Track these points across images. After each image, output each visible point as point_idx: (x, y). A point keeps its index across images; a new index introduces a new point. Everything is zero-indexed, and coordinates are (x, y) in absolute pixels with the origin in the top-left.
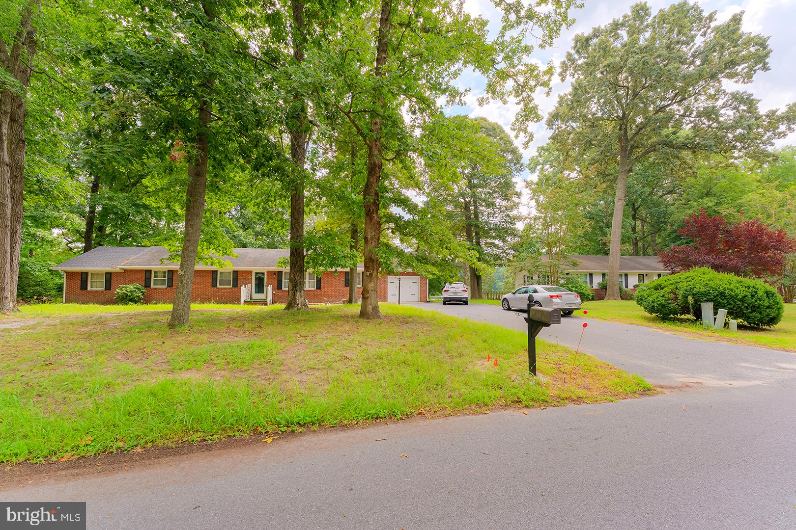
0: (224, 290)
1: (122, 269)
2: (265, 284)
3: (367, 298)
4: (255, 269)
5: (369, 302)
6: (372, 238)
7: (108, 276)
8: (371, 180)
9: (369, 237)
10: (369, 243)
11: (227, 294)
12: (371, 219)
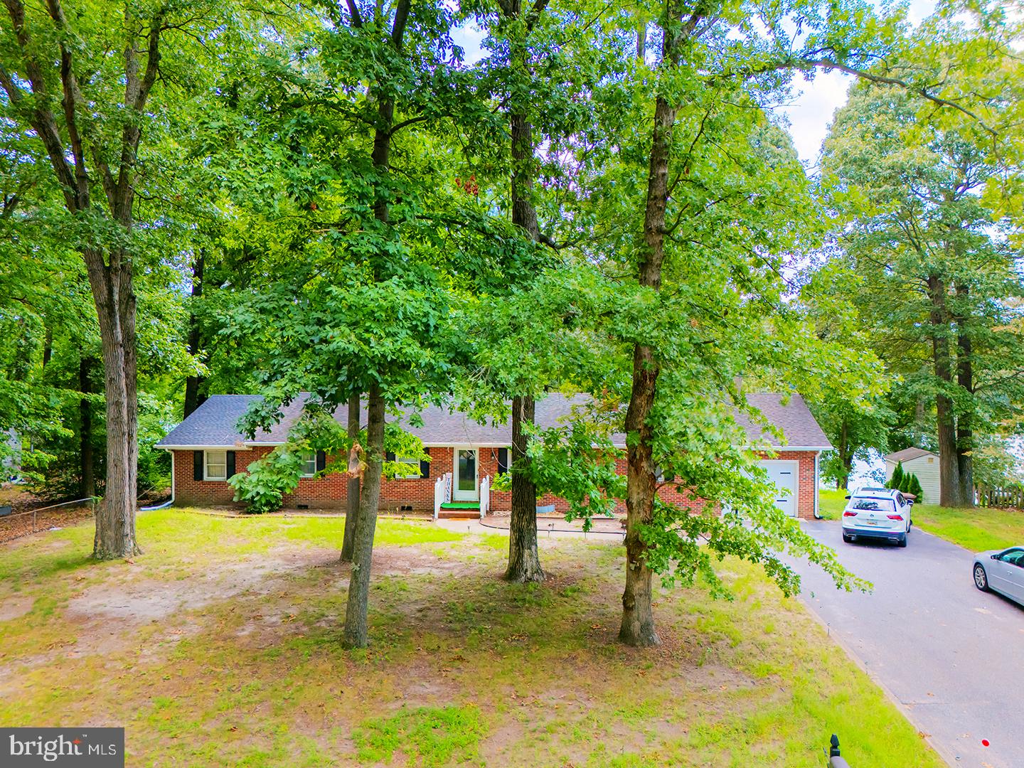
0: (406, 484)
1: (250, 447)
2: (477, 473)
3: (632, 609)
4: (459, 445)
5: (635, 614)
6: (639, 503)
7: (231, 456)
8: (638, 401)
9: (634, 501)
10: (635, 511)
11: (411, 490)
12: (638, 470)
